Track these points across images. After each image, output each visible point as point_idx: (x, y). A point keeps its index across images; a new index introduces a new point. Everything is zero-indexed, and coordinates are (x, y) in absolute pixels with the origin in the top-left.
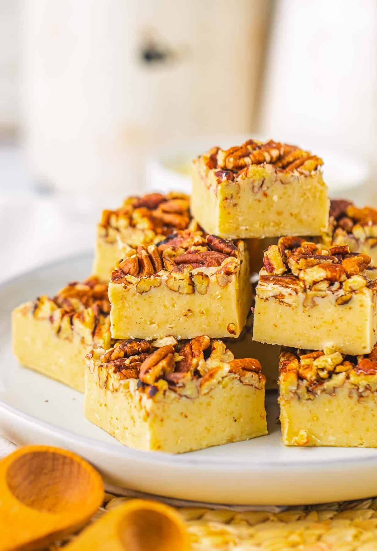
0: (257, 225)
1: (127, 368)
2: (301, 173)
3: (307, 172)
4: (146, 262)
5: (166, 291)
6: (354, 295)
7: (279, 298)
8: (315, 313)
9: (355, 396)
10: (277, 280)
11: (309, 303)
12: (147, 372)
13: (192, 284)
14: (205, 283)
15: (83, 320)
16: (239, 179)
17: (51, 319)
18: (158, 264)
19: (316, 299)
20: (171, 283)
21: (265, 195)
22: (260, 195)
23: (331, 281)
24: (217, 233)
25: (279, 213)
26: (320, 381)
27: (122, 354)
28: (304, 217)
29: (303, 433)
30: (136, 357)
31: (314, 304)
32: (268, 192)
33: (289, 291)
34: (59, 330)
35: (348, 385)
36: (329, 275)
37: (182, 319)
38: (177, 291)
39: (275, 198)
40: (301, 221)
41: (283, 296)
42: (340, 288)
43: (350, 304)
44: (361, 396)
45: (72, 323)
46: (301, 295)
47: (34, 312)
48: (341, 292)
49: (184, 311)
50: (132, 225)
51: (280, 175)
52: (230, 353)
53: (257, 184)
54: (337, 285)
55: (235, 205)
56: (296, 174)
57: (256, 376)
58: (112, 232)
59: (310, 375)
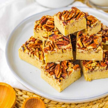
0: (72, 31)
1: (51, 72)
2: (81, 19)
3: (82, 18)
4: (51, 47)
5: (57, 53)
6: (99, 51)
7: (82, 52)
8: (90, 54)
9: (101, 71)
10: (81, 49)
11: (89, 53)
12: (57, 76)
13: (63, 51)
14: (66, 51)
15: (36, 55)
16: (68, 24)
17: (28, 54)
18: (54, 47)
19: (91, 52)
20: (58, 52)
21: (74, 25)
22: (73, 26)
23: (94, 49)
24: (65, 35)
25: (77, 28)
26: (93, 69)
27: (49, 68)
28: (81, 27)
29: (90, 79)
30: (52, 68)
31: (90, 53)
32: (74, 24)
33: (85, 51)
34: (31, 56)
35: (99, 69)
36: (93, 47)
37: (61, 58)
38: (59, 53)
39: (76, 25)
40: (81, 28)
41: (83, 52)
42: (96, 50)
43: (98, 53)
44: (102, 70)
45: (34, 55)
46: (87, 51)
47: (24, 51)
48: (96, 51)
49: (61, 56)
50: (42, 29)
51: (77, 20)
52: (72, 65)
53: (72, 24)
54: (95, 49)
55: (68, 29)
56: (80, 19)
57: (79, 69)
58: (37, 30)
59: (91, 68)
